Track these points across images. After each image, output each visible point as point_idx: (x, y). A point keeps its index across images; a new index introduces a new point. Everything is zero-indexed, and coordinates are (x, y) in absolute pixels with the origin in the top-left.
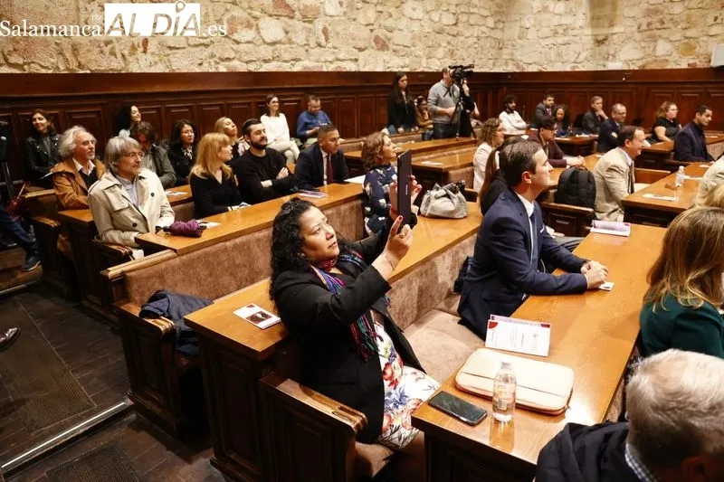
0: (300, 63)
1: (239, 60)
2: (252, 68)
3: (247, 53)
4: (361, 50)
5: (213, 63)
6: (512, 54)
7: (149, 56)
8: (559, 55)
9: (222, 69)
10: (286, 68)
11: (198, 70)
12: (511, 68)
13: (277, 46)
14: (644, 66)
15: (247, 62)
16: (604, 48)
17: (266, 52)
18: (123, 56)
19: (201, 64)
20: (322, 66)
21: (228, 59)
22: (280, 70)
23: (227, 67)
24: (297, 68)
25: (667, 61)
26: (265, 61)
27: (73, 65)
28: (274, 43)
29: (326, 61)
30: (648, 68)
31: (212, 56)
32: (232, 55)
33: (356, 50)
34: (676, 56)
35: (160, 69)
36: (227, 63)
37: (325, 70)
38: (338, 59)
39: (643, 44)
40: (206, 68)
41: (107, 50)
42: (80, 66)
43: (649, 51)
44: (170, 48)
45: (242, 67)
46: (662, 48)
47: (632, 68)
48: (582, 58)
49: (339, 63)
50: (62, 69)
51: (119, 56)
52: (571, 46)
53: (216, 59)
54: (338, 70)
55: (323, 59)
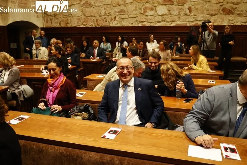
0: (175, 22)
1: (147, 22)
2: (152, 25)
3: (150, 19)
4: (212, 15)
5: (137, 23)
7: (116, 22)
9: (140, 25)
10: (168, 24)
11: (131, 25)
13: (164, 16)
15: (150, 23)
17: (159, 19)
18: (109, 22)
19: (132, 24)
20: (187, 24)
21: (143, 22)
22: (165, 25)
23: (142, 24)
24: (173, 24)
26: (158, 22)
27: (96, 25)
28: (162, 15)
29: (189, 21)
31: (137, 21)
32: (144, 20)
33: (209, 16)
35: (118, 25)
36: (142, 23)
37: (188, 25)
38: (196, 20)
40: (134, 25)
41: (105, 20)
42: (98, 25)
44: (123, 19)
45: (147, 24)
49: (197, 22)
50: (94, 26)
51: (108, 22)
53: (138, 22)
54: (196, 25)
55: (187, 20)
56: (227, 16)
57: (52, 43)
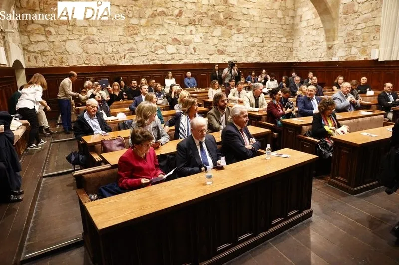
0: (183, 60)
1: (158, 60)
2: (163, 63)
3: (161, 57)
4: (211, 55)
5: (148, 61)
6: (296, 54)
7: (125, 60)
8: (314, 54)
9: (151, 63)
10: (177, 62)
11: (142, 64)
12: (296, 60)
13: (173, 55)
14: (347, 59)
15: (161, 61)
16: (331, 51)
17: (169, 57)
18: (117, 60)
19: (143, 62)
21: (153, 60)
22: (174, 63)
23: (153, 63)
24: (182, 62)
25: (355, 57)
26: (168, 60)
27: (102, 63)
28: (172, 54)
29: (194, 60)
30: (348, 60)
31: (148, 59)
32: (155, 58)
33: (209, 55)
34: (359, 55)
35: (129, 64)
37: (194, 63)
38: (200, 59)
39: (346, 49)
40: (145, 63)
41: (112, 58)
42: (104, 63)
43: (349, 52)
44: (133, 57)
45: (158, 62)
46: (354, 51)
47: (342, 60)
48: (323, 56)
49: (201, 60)
50: (99, 65)
51: (116, 60)
52: (319, 50)
54: (200, 63)
55: (193, 59)
56: (221, 55)
57: (86, 86)
